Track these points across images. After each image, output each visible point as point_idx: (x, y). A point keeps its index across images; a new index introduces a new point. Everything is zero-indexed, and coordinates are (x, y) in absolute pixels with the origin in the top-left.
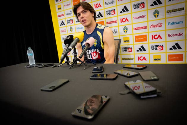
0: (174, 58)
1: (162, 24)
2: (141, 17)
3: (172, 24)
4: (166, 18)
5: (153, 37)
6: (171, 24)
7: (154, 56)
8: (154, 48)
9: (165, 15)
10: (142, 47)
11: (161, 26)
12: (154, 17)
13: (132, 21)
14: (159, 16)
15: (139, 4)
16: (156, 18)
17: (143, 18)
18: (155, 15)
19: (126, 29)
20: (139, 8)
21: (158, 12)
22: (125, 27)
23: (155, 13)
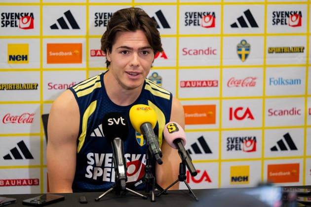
0: (281, 174)
1: (255, 79)
2: (204, 52)
3: (278, 83)
4: (265, 66)
5: (233, 114)
6: (276, 82)
7: (233, 168)
8: (234, 144)
9: (265, 58)
10: (202, 140)
11: (252, 84)
12: (237, 57)
13: (177, 60)
14: (249, 57)
15: (200, 15)
16: (243, 62)
17: (208, 56)
18: (240, 52)
19: (156, 80)
20: (199, 25)
21: (247, 45)
22: (155, 73)
23: (240, 48)
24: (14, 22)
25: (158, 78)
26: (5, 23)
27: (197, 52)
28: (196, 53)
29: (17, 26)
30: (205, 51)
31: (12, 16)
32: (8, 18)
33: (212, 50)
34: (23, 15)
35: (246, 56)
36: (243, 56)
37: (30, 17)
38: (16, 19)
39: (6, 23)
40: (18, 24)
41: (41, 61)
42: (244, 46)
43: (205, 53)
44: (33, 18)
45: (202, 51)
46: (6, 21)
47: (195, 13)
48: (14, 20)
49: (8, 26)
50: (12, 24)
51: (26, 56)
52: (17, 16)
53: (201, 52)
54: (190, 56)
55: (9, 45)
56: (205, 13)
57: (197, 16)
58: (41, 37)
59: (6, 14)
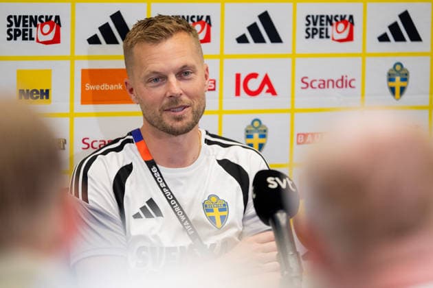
2: (335, 84)
4: (430, 107)
9: (430, 94)
12: (388, 91)
13: (293, 97)
14: (407, 92)
15: (329, 20)
16: (397, 100)
17: (341, 89)
18: (392, 84)
19: (259, 131)
20: (328, 37)
21: (403, 72)
22: (257, 120)
23: (392, 77)
24: (28, 32)
25: (260, 129)
26: (12, 33)
27: (324, 84)
28: (322, 86)
29: (33, 39)
30: (337, 83)
31: (25, 21)
32: (18, 25)
33: (349, 79)
34: (44, 20)
35: (402, 90)
36: (398, 91)
37: (55, 22)
38: (31, 26)
39: (15, 33)
40: (34, 35)
41: (72, 100)
42: (398, 73)
43: (337, 86)
44: (59, 25)
45: (333, 81)
46: (16, 30)
47: (322, 16)
48: (29, 28)
49: (18, 38)
50: (25, 35)
51: (47, 91)
52: (34, 21)
53: (331, 83)
54: (313, 90)
55: (20, 73)
56: (337, 16)
57: (324, 23)
58: (73, 58)
59: (15, 17)
